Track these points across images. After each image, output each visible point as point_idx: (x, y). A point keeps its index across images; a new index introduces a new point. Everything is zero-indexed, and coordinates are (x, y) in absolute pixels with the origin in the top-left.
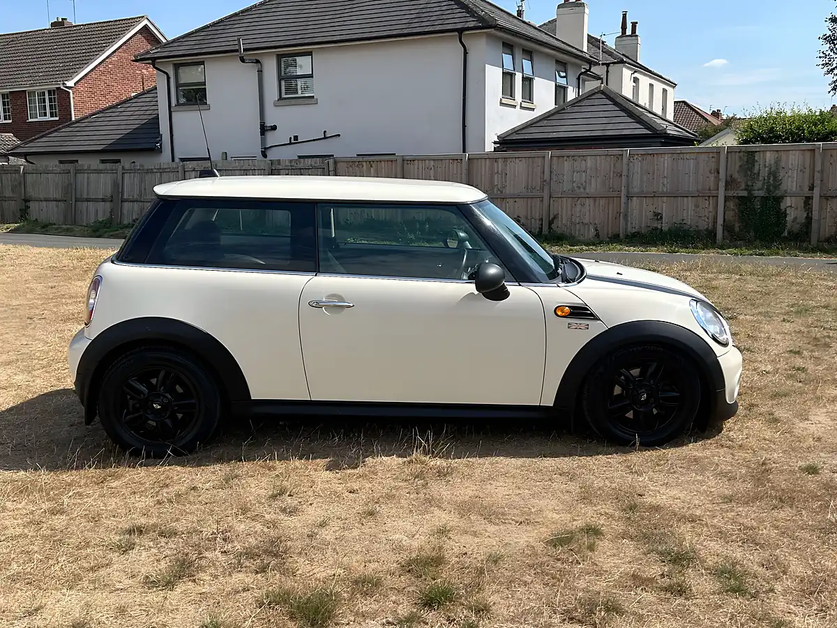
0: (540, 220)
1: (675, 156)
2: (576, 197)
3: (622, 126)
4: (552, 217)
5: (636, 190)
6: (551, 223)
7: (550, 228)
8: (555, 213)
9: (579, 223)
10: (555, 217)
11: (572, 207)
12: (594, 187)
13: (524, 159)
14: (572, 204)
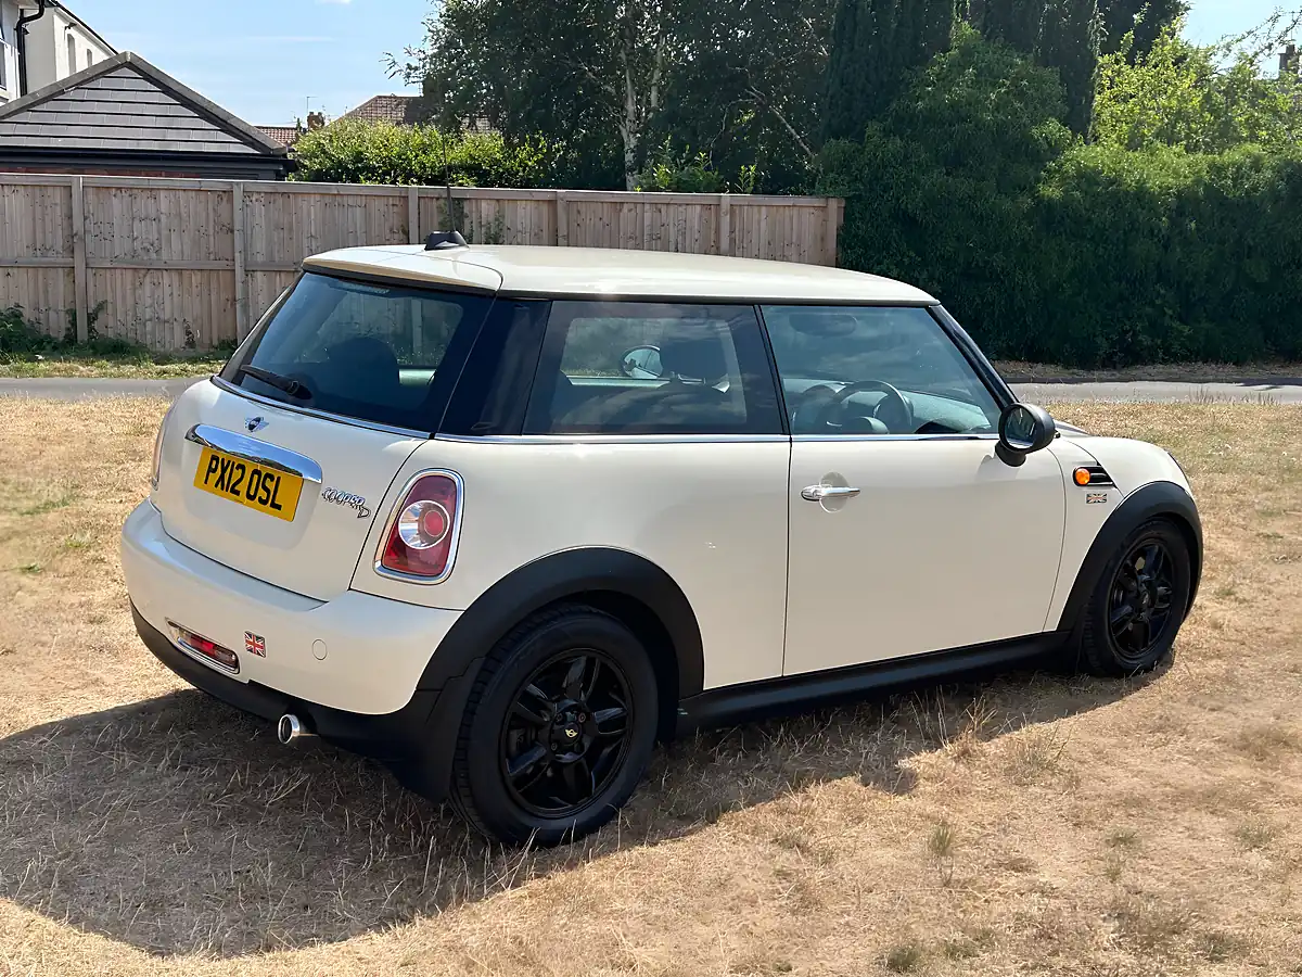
0: (67, 312)
1: (328, 200)
2: (142, 269)
3: (194, 136)
4: (93, 306)
5: (260, 258)
6: (92, 318)
7: (91, 329)
8: (100, 300)
9: (150, 320)
10: (101, 306)
11: (135, 289)
12: (176, 249)
13: (22, 189)
14: (133, 284)
